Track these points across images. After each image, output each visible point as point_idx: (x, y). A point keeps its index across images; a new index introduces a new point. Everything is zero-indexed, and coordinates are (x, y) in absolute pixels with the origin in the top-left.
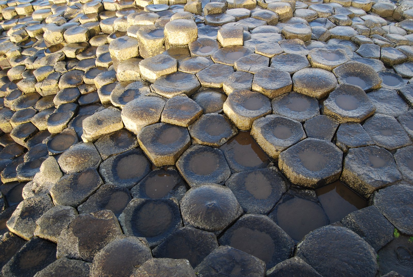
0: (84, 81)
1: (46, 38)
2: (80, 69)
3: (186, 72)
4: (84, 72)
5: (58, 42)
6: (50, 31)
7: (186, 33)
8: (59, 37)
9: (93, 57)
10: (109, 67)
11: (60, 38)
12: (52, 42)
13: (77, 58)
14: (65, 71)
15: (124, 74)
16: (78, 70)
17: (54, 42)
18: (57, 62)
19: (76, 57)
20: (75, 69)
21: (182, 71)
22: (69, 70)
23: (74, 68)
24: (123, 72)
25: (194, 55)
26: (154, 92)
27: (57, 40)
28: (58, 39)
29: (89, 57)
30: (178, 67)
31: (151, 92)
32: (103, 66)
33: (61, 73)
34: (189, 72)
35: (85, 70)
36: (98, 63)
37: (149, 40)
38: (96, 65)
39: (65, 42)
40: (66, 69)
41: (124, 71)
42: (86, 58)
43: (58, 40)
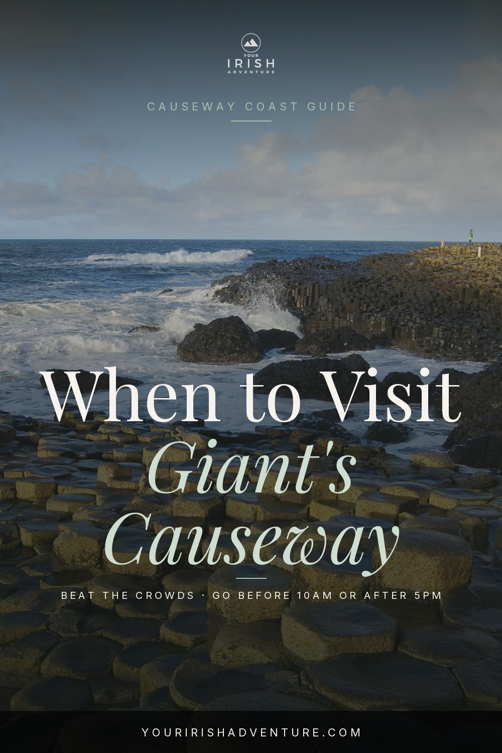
0: (115, 669)
1: (58, 548)
2: (114, 638)
3: (422, 658)
4: (122, 646)
5: (85, 564)
6: (75, 534)
7: (438, 562)
8: (91, 552)
9: (158, 616)
10: (191, 648)
11: (91, 556)
12: (68, 561)
13: (117, 609)
14: (73, 635)
15: (230, 656)
16: (107, 638)
17: (73, 561)
18: (63, 607)
19: (115, 607)
20: (101, 636)
21: (409, 654)
22: (83, 635)
23: (99, 632)
24: (229, 649)
25: (452, 621)
26: (311, 687)
27: (83, 560)
28: (86, 557)
29: (148, 616)
30: (398, 639)
31: (300, 684)
32: (177, 642)
33: (61, 637)
34: (430, 660)
35: (126, 642)
36: (166, 633)
37: (325, 574)
38: (161, 637)
39: (101, 568)
40: (76, 630)
41: (233, 648)
42: (140, 615)
43: (86, 561)
